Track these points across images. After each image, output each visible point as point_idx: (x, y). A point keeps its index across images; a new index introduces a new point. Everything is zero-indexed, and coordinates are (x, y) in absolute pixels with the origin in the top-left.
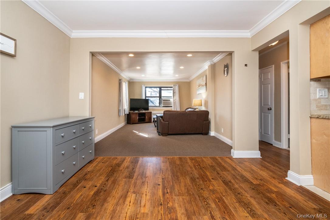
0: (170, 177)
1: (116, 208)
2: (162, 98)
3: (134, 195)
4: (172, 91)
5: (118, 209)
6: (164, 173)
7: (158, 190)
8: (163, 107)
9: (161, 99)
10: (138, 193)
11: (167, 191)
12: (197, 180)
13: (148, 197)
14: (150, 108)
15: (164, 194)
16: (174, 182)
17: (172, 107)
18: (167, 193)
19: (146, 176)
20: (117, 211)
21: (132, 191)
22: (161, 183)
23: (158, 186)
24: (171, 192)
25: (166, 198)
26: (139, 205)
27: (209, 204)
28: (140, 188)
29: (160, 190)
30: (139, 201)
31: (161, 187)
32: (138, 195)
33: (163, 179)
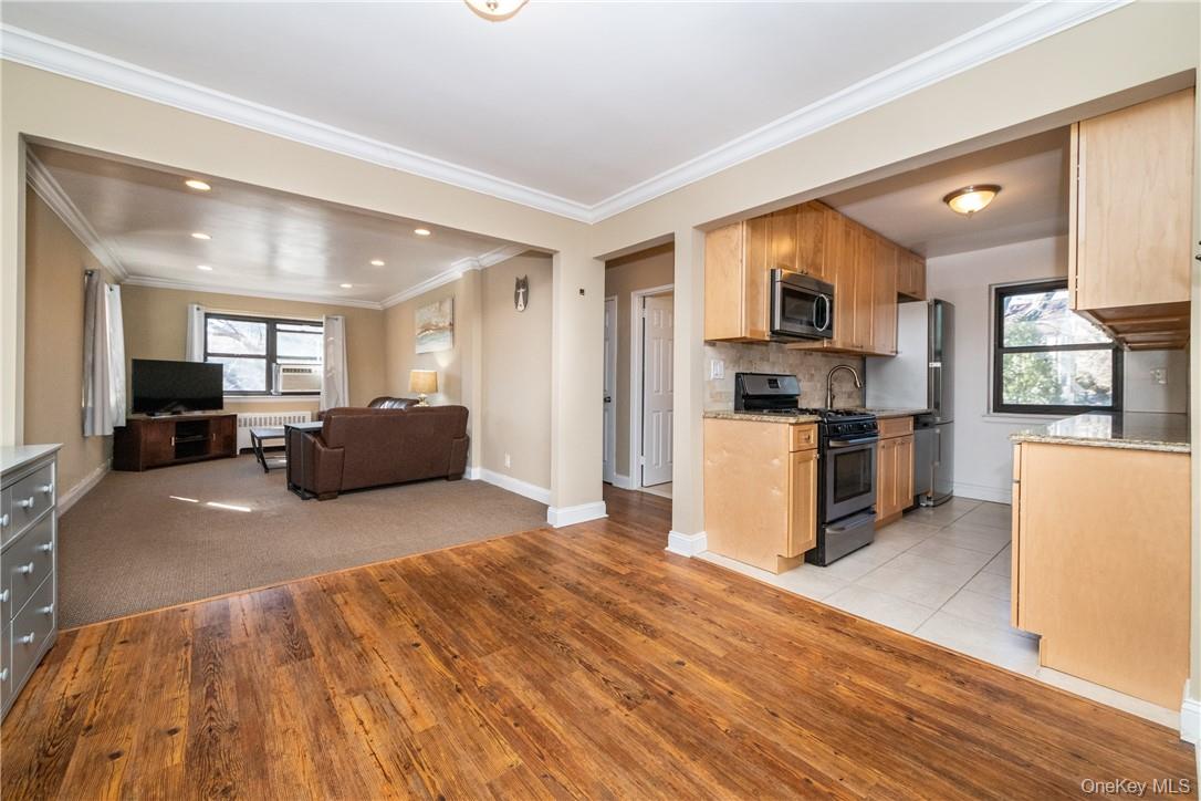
0: (433, 614)
1: (323, 758)
2: (279, 361)
3: (358, 701)
4: (322, 336)
5: (335, 758)
6: (408, 610)
7: (422, 660)
8: (284, 394)
9: (274, 365)
10: (369, 689)
11: (450, 651)
12: (508, 601)
13: (408, 688)
14: (226, 399)
15: (448, 664)
16: (454, 624)
17: (319, 393)
18: (455, 657)
19: (358, 636)
20: (337, 765)
21: (343, 691)
22: (418, 640)
23: (417, 649)
24: (463, 652)
25: (461, 671)
26: (397, 719)
27: (568, 645)
28: (364, 673)
29: (431, 657)
30: (388, 708)
31: (424, 647)
32: (371, 695)
33: (417, 626)
